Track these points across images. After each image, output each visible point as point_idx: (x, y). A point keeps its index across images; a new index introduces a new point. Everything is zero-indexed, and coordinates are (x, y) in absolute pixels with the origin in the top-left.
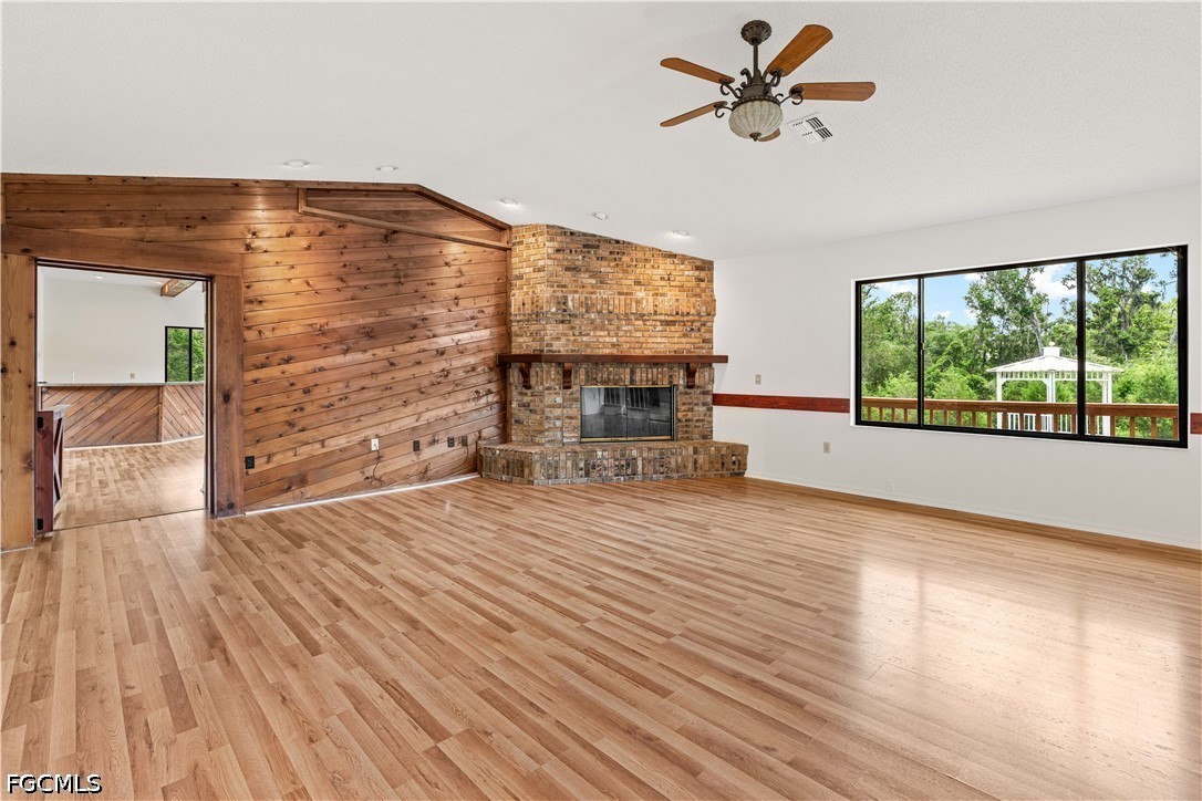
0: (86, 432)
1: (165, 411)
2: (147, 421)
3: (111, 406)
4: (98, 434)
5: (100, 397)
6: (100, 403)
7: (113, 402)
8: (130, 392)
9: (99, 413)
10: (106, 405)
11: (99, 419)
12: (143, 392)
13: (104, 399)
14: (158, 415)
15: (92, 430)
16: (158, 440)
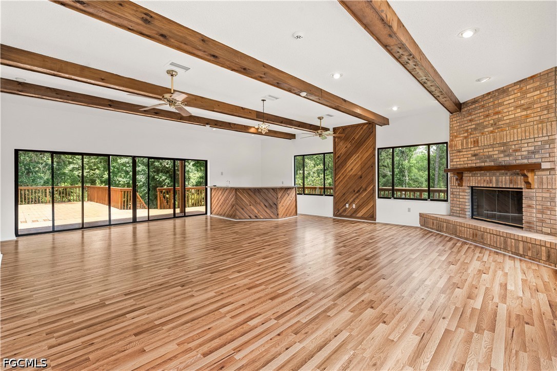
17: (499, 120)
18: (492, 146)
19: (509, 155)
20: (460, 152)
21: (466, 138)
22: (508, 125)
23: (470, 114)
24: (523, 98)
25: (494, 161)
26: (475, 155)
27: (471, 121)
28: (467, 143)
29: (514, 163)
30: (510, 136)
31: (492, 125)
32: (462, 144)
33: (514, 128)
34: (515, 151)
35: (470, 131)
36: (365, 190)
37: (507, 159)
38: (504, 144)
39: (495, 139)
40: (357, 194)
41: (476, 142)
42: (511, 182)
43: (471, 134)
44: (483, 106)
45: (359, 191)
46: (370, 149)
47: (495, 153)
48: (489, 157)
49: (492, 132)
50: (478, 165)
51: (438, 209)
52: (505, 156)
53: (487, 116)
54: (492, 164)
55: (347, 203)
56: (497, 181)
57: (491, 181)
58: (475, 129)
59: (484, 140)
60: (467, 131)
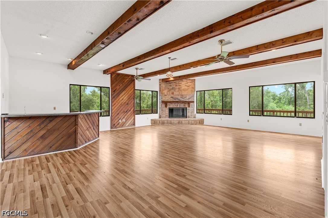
0: (34, 145)
1: (79, 129)
2: (69, 136)
3: (49, 128)
4: (42, 146)
5: (43, 122)
6: (42, 126)
7: (50, 126)
8: (60, 119)
9: (42, 132)
10: (46, 127)
11: (42, 137)
12: (68, 118)
13: (45, 124)
14: (75, 132)
15: (38, 144)
16: (76, 147)
17: (180, 88)
18: (178, 95)
19: (183, 98)
20: (166, 95)
21: (168, 91)
22: (183, 90)
23: (170, 84)
24: (187, 84)
25: (179, 100)
26: (172, 97)
27: (170, 86)
28: (169, 93)
29: (184, 101)
30: (184, 93)
31: (178, 89)
32: (167, 93)
33: (185, 91)
34: (185, 97)
35: (170, 89)
36: (130, 111)
37: (183, 99)
38: (182, 95)
39: (179, 93)
40: (126, 114)
41: (173, 93)
42: (184, 106)
43: (170, 90)
44: (175, 82)
45: (126, 112)
46: (132, 89)
47: (179, 97)
48: (177, 98)
49: (178, 91)
50: (173, 100)
51: (155, 116)
52: (182, 99)
53: (177, 86)
54: (178, 100)
55: (120, 119)
56: (180, 106)
57: (178, 106)
58: (172, 89)
59: (175, 93)
60: (169, 89)
